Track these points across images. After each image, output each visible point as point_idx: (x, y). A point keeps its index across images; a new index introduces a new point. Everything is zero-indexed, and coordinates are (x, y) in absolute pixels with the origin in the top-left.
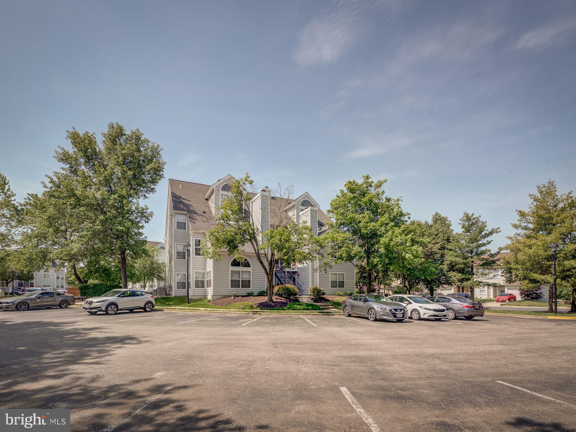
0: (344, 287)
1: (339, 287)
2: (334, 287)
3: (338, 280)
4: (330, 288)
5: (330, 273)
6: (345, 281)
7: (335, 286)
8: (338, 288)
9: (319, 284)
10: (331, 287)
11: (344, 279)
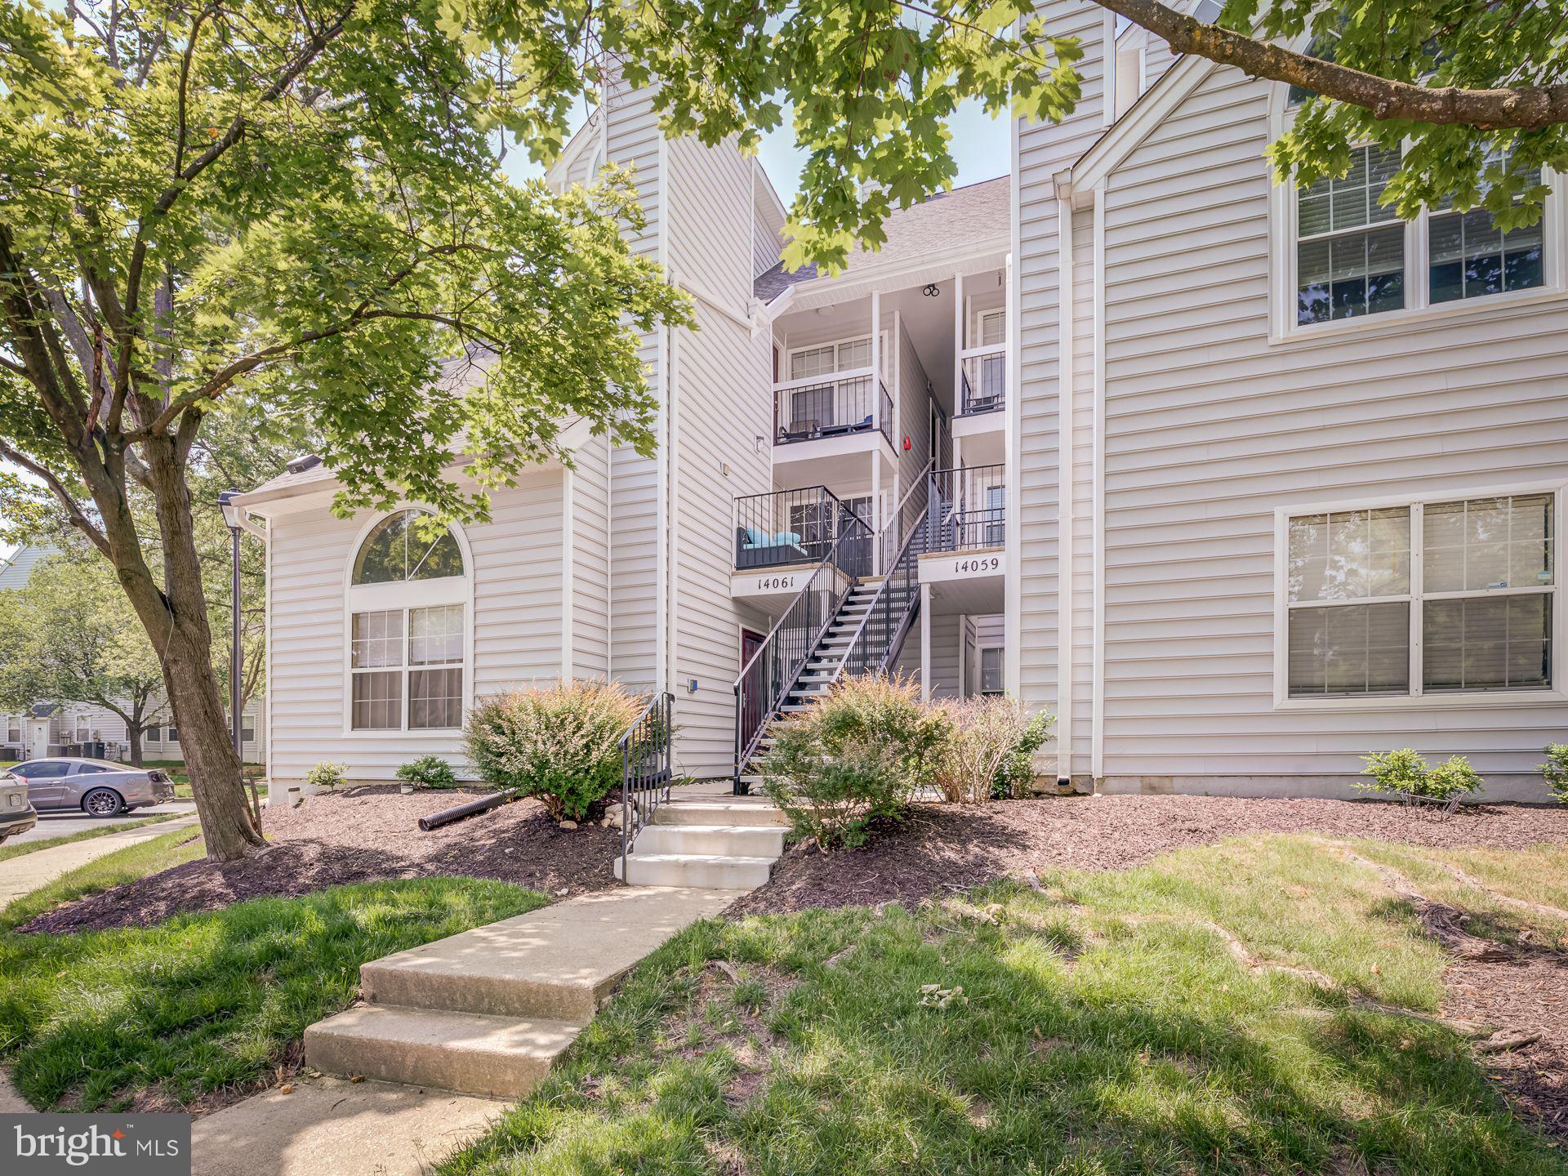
0: (1544, 678)
4: (1282, 700)
6: (1559, 588)
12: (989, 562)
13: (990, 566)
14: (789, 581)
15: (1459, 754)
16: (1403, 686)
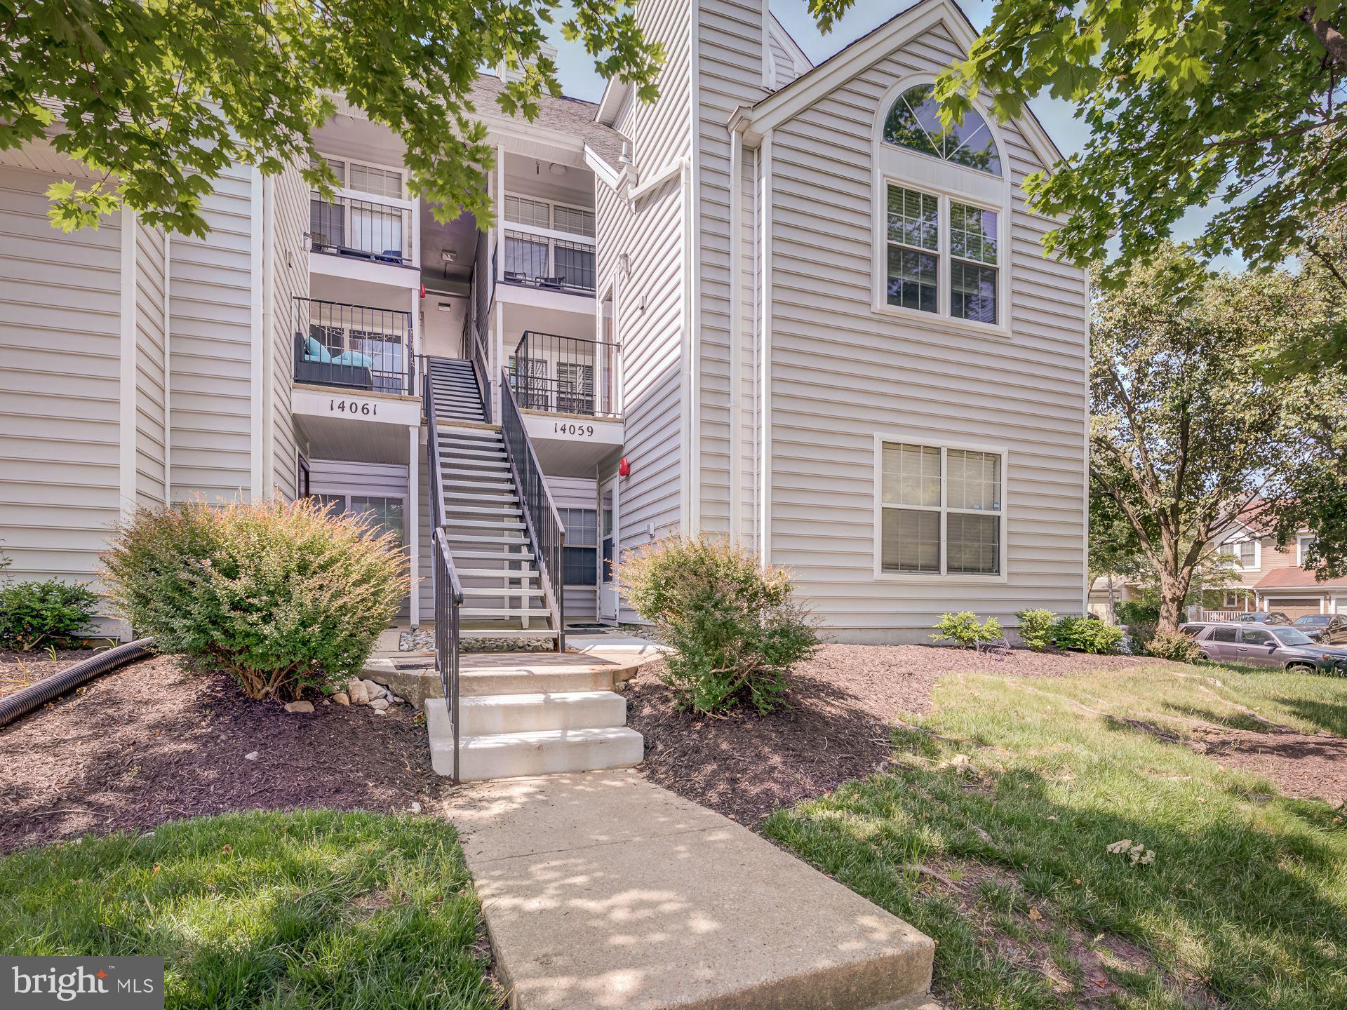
0: (994, 568)
1: (951, 569)
2: (911, 568)
3: (944, 510)
4: (878, 574)
5: (881, 436)
6: (1004, 514)
7: (922, 553)
8: (944, 576)
9: (774, 536)
10: (888, 566)
11: (995, 505)
12: (585, 429)
13: (586, 433)
14: (371, 408)
15: (993, 615)
16: (936, 568)
